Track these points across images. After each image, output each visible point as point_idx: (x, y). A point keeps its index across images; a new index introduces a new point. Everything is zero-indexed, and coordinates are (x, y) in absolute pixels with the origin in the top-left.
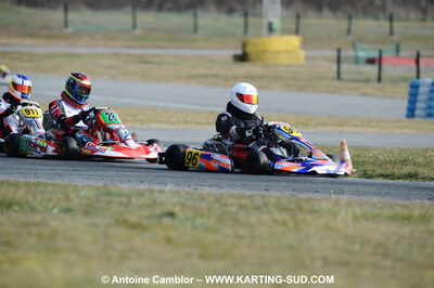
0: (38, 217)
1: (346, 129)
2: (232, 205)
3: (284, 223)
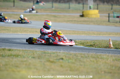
0: (25, 59)
1: (111, 35)
2: (79, 56)
3: (94, 61)
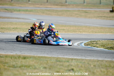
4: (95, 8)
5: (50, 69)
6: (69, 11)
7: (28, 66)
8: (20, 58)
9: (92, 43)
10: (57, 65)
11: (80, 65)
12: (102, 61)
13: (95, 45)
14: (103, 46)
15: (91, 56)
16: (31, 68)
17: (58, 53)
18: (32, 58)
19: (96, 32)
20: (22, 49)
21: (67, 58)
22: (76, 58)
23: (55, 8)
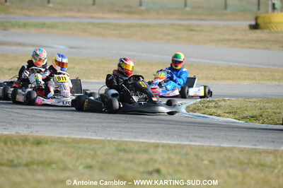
4: (214, 20)
5: (101, 169)
6: (147, 26)
7: (48, 164)
8: (27, 143)
9: (206, 105)
10: (119, 160)
11: (176, 159)
12: (231, 150)
13: (214, 110)
14: (232, 113)
15: (203, 137)
16: (53, 169)
17: (121, 131)
18: (56, 144)
19: (214, 79)
20: (31, 122)
21: (143, 142)
22: (165, 142)
23: (113, 18)
